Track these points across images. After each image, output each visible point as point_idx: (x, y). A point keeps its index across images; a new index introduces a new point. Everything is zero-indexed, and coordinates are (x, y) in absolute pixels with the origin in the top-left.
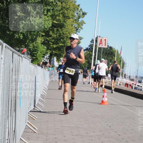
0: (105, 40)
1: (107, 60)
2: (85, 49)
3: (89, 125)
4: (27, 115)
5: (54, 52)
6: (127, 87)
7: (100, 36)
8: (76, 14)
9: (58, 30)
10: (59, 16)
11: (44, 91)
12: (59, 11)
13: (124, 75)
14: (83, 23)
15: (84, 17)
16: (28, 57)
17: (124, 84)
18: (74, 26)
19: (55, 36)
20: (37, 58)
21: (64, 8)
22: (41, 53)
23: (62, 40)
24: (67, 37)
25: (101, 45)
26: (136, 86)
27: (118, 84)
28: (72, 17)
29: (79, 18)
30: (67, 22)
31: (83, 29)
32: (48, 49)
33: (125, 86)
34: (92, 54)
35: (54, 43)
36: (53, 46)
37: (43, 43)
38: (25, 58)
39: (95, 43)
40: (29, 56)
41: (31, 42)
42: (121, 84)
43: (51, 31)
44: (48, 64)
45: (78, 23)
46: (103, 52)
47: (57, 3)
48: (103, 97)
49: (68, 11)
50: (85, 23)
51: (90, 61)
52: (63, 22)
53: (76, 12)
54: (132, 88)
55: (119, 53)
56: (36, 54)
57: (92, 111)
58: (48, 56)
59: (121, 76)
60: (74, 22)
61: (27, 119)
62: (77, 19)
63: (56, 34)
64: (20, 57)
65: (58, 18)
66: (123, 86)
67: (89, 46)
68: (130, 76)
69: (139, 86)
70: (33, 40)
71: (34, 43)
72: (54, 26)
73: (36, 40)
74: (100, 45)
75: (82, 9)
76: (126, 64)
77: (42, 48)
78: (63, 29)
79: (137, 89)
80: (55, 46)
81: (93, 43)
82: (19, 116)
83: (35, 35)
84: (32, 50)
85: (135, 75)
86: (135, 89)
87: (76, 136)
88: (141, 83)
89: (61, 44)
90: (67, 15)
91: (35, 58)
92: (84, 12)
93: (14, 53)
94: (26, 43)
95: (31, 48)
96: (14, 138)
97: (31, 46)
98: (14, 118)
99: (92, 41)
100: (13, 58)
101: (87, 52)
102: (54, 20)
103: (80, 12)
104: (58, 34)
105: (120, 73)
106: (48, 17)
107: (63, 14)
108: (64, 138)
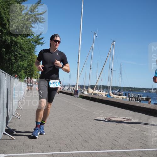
9: (30, 67)
12: (30, 60)
19: (29, 69)
21: (33, 58)
22: (23, 77)
23: (32, 71)
24: (34, 70)
32: (26, 75)
35: (29, 73)
37: (24, 73)
43: (27, 68)
52: (32, 64)
56: (21, 77)
65: (30, 62)
69: (64, 89)
70: (20, 72)
72: (28, 65)
77: (24, 75)
78: (32, 67)
80: (29, 74)
83: (21, 69)
84: (19, 76)
86: (62, 90)
88: (64, 87)
94: (17, 73)
97: (19, 74)
102: (28, 63)
107: (32, 60)
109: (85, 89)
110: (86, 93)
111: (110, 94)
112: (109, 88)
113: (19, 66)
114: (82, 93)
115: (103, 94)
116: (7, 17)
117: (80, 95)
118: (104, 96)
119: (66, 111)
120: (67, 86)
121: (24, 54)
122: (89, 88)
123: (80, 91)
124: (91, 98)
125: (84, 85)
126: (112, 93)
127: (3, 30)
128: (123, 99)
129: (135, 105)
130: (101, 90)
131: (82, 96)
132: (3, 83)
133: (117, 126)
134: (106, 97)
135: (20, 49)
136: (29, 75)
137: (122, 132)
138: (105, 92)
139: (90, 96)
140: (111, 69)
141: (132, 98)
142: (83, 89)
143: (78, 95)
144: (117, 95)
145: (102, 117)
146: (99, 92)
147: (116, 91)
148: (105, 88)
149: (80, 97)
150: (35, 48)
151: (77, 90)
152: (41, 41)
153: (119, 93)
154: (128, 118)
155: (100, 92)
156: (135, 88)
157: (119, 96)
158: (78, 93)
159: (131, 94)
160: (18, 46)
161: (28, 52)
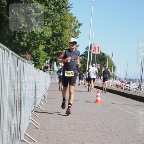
0: (98, 47)
1: (100, 65)
2: (81, 55)
3: (84, 121)
4: (31, 113)
5: (54, 57)
6: (118, 87)
7: (93, 44)
8: (73, 25)
9: (57, 39)
10: (58, 27)
11: (46, 92)
12: (58, 23)
13: (114, 78)
14: (79, 32)
15: (80, 27)
16: (32, 63)
17: (115, 85)
18: (71, 35)
19: (55, 44)
20: (39, 63)
21: (63, 19)
22: (42, 58)
23: (60, 47)
24: (65, 45)
25: (95, 51)
26: (126, 87)
27: (110, 85)
28: (70, 27)
29: (75, 28)
30: (65, 32)
31: (79, 38)
32: (48, 55)
33: (116, 87)
34: (87, 59)
35: (54, 50)
36: (53, 53)
37: (45, 50)
38: (29, 63)
39: (90, 50)
40: (33, 61)
41: (34, 49)
42: (112, 85)
43: (51, 40)
44: (49, 69)
45: (75, 32)
46: (97, 57)
47: (56, 15)
48: (97, 96)
49: (66, 23)
50: (80, 33)
51: (85, 66)
52: (61, 32)
53: (73, 23)
54: (122, 89)
55: (111, 58)
56: (38, 60)
57: (87, 109)
58: (48, 61)
59: (112, 78)
60: (71, 32)
61: (31, 116)
62: (73, 29)
63: (56, 42)
64: (25, 63)
65: (57, 28)
66: (114, 87)
67: (84, 52)
68: (120, 79)
69: (128, 87)
70: (36, 48)
71: (37, 50)
73: (39, 48)
74: (93, 51)
75: (78, 20)
76: (117, 68)
77: (44, 55)
78: (62, 38)
79: (126, 90)
80: (55, 53)
81: (88, 49)
82: (24, 114)
83: (37, 43)
84: (35, 56)
85: (124, 78)
86: (124, 89)
87: (74, 131)
88: (129, 84)
89: (60, 51)
90: (65, 26)
91: (37, 63)
92: (79, 23)
93: (19, 59)
94: (30, 50)
95: (34, 54)
96: (19, 133)
97: (34, 53)
98: (19, 116)
99: (87, 48)
100: (18, 64)
101: (82, 58)
102: (54, 30)
103: (76, 23)
104: (57, 42)
105: (111, 75)
106: (49, 27)
107: (62, 24)
108: (63, 133)
113: (33, 37)
120: (134, 81)
132: (3, 71)
136: (55, 55)
161: (53, 7)
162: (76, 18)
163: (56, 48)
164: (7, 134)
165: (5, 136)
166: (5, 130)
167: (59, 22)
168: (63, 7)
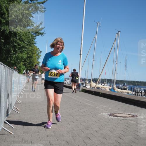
109: (87, 82)
110: (88, 87)
111: (114, 88)
112: (113, 82)
113: (18, 58)
114: (84, 86)
115: (106, 88)
116: (6, 6)
117: (82, 89)
118: (108, 90)
119: (68, 106)
120: (68, 79)
121: (24, 45)
122: (92, 81)
123: (83, 84)
124: (94, 93)
125: (86, 78)
126: (117, 87)
127: (2, 20)
128: (128, 93)
129: (141, 100)
130: (104, 84)
131: (84, 90)
132: (1, 76)
133: (122, 122)
134: (110, 91)
135: (19, 40)
136: (28, 67)
137: (127, 130)
138: (109, 86)
139: (93, 90)
140: (116, 62)
141: (138, 92)
142: (85, 83)
143: (80, 88)
144: (122, 89)
145: (106, 112)
146: (102, 86)
147: (121, 85)
148: (109, 81)
149: (82, 91)
150: (35, 39)
151: (79, 84)
152: (41, 32)
153: (124, 87)
154: (134, 114)
155: (104, 85)
156: (141, 82)
157: (124, 91)
158: (80, 87)
159: (137, 89)
160: (17, 37)
161: (27, 43)
162: (39, 49)
163: (29, 63)
164: (4, 107)
165: (3, 108)
166: (3, 105)
167: (30, 51)
168: (32, 43)
